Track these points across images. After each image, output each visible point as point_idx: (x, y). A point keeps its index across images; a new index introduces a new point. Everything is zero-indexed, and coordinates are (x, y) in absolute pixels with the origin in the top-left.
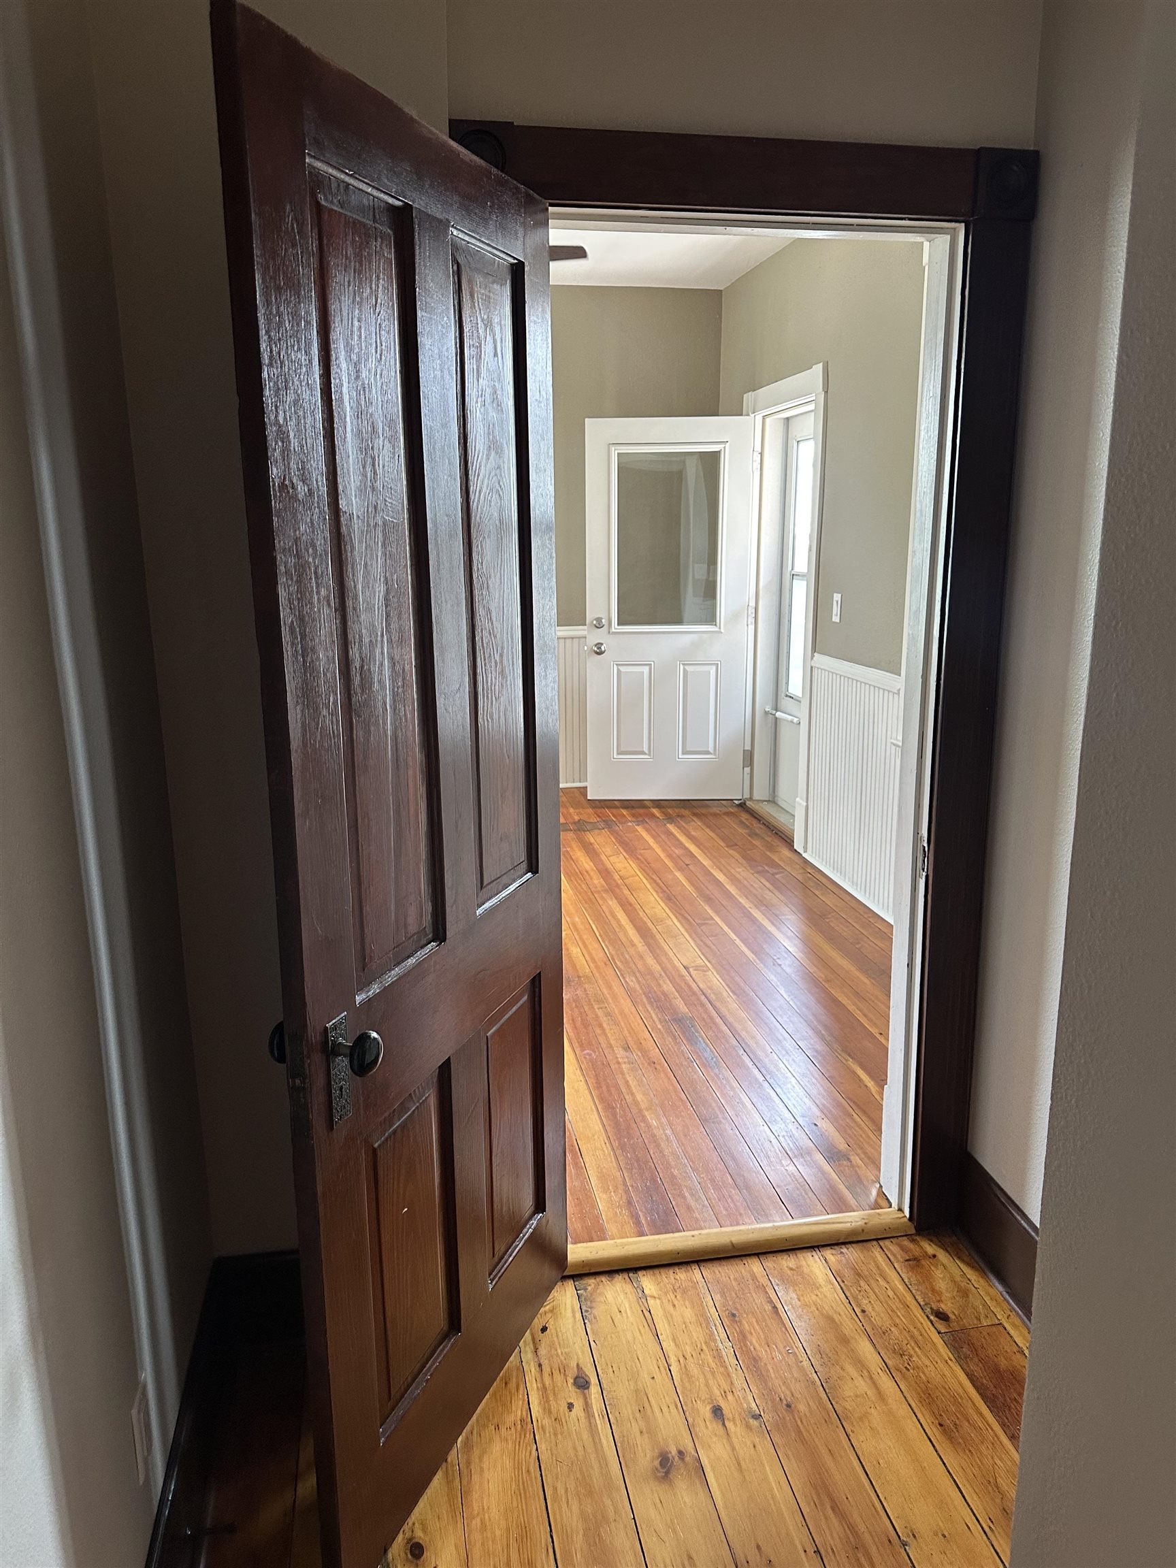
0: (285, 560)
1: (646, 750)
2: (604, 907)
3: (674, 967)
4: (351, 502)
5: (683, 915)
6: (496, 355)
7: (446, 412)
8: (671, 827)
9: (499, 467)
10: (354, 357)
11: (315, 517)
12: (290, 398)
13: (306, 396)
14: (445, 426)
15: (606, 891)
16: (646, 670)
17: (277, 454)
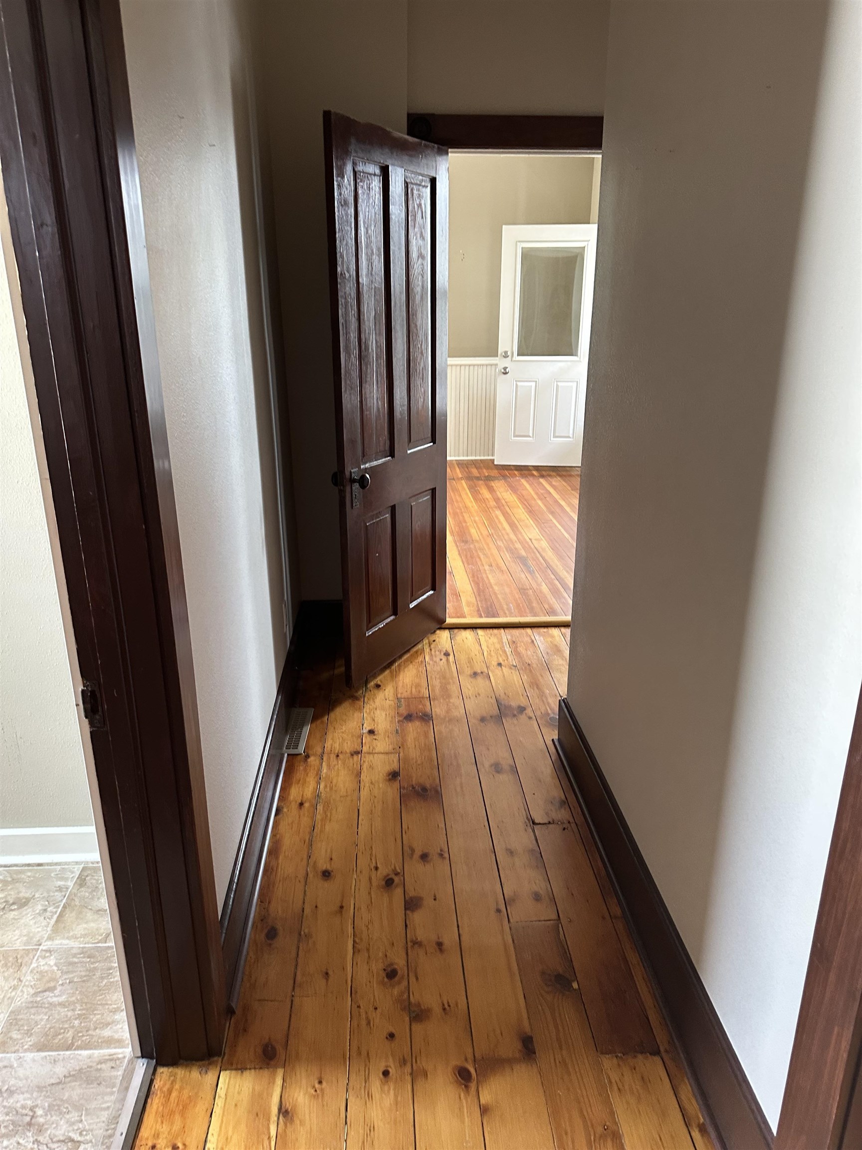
0: (341, 301)
1: (531, 435)
2: (493, 515)
3: (525, 540)
4: (364, 280)
5: (536, 519)
6: (422, 217)
7: (400, 244)
8: (542, 480)
9: (423, 264)
10: (366, 226)
11: (351, 285)
12: (345, 243)
13: (350, 241)
14: (399, 249)
15: (496, 507)
16: (533, 384)
17: (340, 263)
